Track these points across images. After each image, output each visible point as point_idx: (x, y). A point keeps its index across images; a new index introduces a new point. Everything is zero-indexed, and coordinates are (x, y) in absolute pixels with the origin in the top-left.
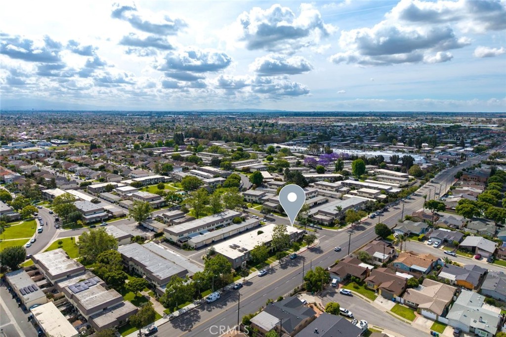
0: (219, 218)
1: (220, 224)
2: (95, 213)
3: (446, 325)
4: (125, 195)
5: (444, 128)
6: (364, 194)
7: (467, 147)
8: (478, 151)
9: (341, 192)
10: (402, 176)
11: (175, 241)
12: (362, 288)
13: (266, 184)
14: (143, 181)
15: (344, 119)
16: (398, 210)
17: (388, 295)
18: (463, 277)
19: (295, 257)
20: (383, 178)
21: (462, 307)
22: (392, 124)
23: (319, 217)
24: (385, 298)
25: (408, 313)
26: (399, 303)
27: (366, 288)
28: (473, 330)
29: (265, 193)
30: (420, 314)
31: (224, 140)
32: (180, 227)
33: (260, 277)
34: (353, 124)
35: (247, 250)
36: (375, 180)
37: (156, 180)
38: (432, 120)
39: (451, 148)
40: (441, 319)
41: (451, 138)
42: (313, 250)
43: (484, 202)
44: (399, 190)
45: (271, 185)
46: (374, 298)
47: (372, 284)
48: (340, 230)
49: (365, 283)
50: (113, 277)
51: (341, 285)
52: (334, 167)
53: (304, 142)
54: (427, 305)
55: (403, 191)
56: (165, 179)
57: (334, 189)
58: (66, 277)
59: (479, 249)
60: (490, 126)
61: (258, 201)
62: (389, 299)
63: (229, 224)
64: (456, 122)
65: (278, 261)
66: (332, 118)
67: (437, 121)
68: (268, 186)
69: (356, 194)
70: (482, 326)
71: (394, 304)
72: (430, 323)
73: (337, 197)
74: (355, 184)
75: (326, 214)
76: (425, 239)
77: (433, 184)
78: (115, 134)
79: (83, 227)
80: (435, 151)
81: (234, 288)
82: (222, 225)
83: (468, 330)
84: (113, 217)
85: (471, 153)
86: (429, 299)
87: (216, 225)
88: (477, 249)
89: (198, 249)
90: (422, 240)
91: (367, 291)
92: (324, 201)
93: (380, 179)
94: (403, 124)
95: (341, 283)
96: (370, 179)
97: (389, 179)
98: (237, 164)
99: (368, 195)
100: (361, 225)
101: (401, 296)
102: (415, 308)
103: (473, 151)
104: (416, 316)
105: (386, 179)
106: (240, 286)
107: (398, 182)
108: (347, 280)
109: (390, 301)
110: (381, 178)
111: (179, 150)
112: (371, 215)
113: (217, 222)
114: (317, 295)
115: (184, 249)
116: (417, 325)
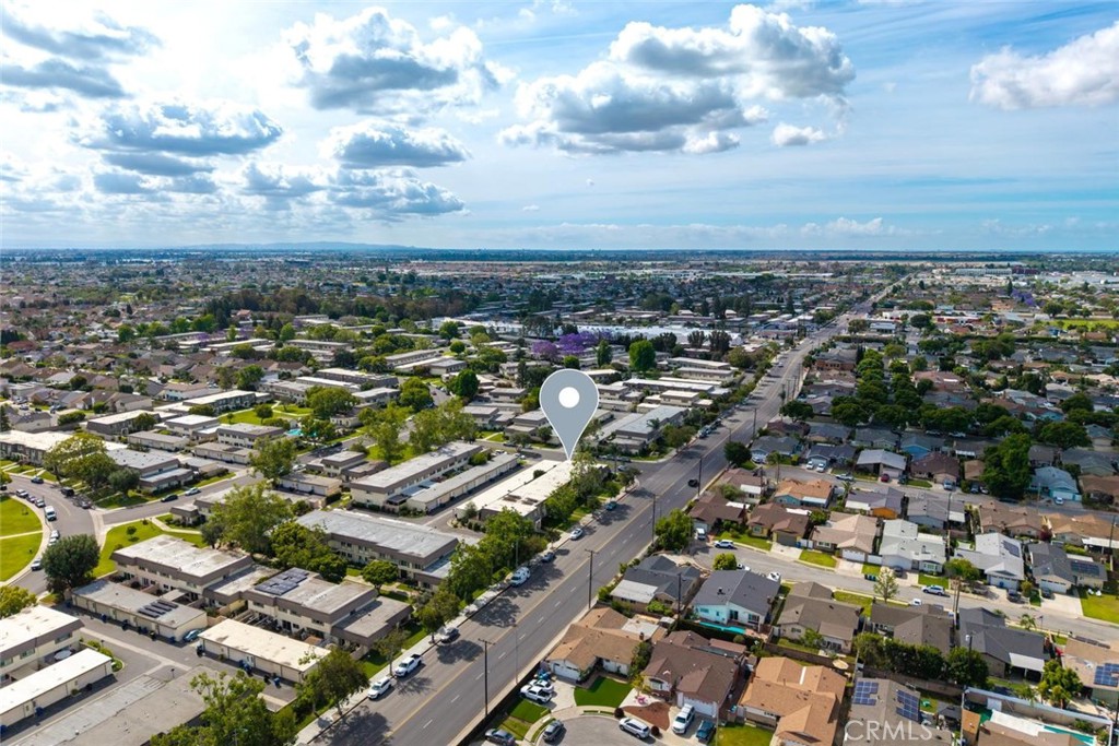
0: (444, 458)
1: (449, 468)
2: (161, 471)
3: (880, 566)
4: (194, 433)
5: (745, 280)
6: (672, 401)
7: (798, 314)
8: (822, 320)
9: (630, 399)
10: (720, 368)
11: (381, 505)
12: (745, 537)
13: (486, 395)
14: (213, 404)
15: (552, 266)
16: (737, 424)
17: (788, 540)
18: (882, 503)
19: (615, 506)
20: (690, 373)
21: (895, 540)
22: (650, 275)
23: (618, 441)
24: (784, 544)
25: (825, 558)
26: (806, 548)
27: (750, 535)
28: (915, 566)
29: (498, 410)
30: (840, 557)
31: (324, 312)
32: (381, 477)
33: (574, 542)
34: (578, 276)
35: (536, 501)
36: (676, 377)
37: (238, 402)
38: (718, 267)
39: (774, 316)
40: (872, 559)
41: (765, 299)
42: (635, 493)
43: (869, 400)
44: (726, 391)
45: (496, 395)
46: (769, 547)
47: (759, 528)
48: (661, 461)
49: (747, 527)
50: (327, 565)
51: (711, 537)
52: (594, 359)
53: (501, 314)
54: (851, 543)
55: (734, 392)
56: (256, 398)
57: (617, 396)
58: (221, 578)
59: (885, 466)
60: (820, 276)
61: (489, 427)
62: (791, 546)
63: (462, 469)
64: (761, 270)
65: (591, 515)
66: (529, 265)
67: (727, 267)
68: (492, 398)
69: (657, 402)
70: (928, 557)
71: (800, 551)
72: (859, 567)
73: (626, 409)
74: (649, 385)
75: (630, 435)
76: (802, 461)
77: (772, 379)
78: (31, 306)
79: (147, 501)
80: (750, 323)
81: (544, 561)
82: (453, 470)
83: (909, 566)
84: (204, 477)
85: (809, 324)
86: (850, 536)
87: (443, 471)
88: (881, 466)
89: (432, 512)
90: (796, 464)
91: (753, 539)
92: (607, 417)
93: (685, 375)
94: (670, 274)
95: (711, 533)
96: (668, 376)
97: (700, 373)
98: (396, 361)
99: (679, 402)
100: (690, 450)
101: (807, 536)
102: (833, 551)
103: (812, 321)
104: (836, 561)
105: (697, 373)
106: (552, 557)
107: (717, 378)
108: (718, 528)
109: (792, 548)
110: (686, 372)
111: (237, 336)
112: (700, 433)
113: (443, 464)
114: (682, 553)
115: (404, 515)
116: (843, 571)
